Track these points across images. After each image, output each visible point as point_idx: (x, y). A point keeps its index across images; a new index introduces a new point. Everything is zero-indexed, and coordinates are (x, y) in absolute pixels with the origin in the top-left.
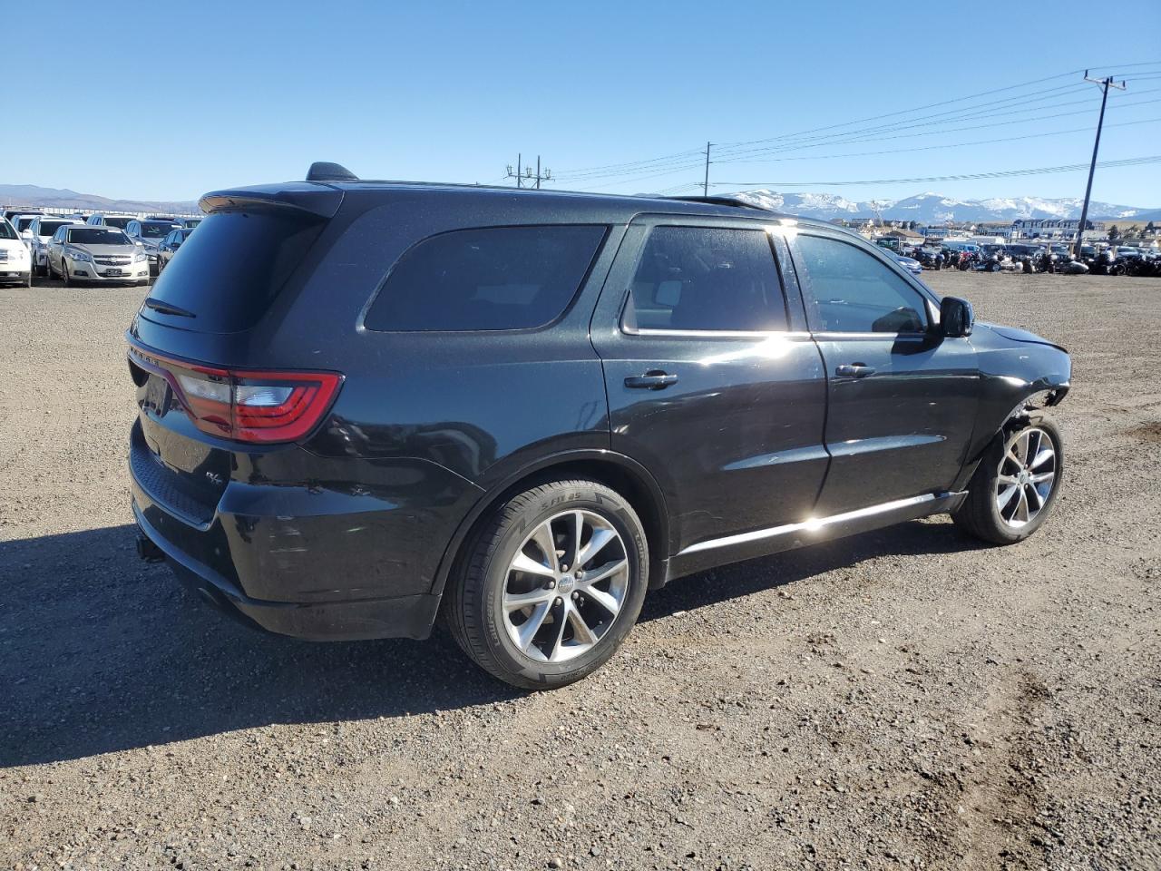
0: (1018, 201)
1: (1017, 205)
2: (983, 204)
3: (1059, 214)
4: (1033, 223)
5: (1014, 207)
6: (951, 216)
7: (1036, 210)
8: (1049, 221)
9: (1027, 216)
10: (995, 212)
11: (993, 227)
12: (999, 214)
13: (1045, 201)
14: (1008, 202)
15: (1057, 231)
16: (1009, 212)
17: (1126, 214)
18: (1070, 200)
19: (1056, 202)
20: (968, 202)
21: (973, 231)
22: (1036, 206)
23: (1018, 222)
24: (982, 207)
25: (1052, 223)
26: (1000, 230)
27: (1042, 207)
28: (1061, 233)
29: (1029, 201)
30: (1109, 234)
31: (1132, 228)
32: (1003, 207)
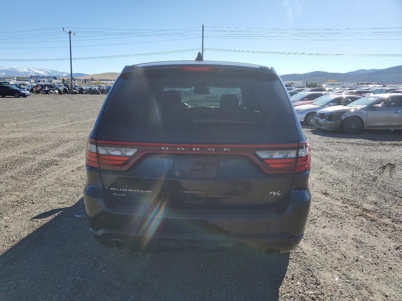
0: (29, 69)
1: (28, 70)
2: (17, 70)
3: (43, 74)
4: (37, 77)
5: (28, 71)
6: (4, 74)
7: (35, 72)
8: (42, 77)
9: (33, 75)
10: (21, 73)
11: (23, 78)
12: (22, 73)
13: (38, 69)
14: (25, 69)
15: (46, 80)
16: (26, 73)
17: (64, 75)
18: (46, 69)
19: (41, 70)
20: (10, 69)
21: (15, 79)
22: (35, 71)
23: (32, 76)
24: (16, 71)
25: (43, 77)
26: (26, 79)
27: (38, 72)
28: (47, 80)
29: (33, 69)
30: (62, 81)
31: (68, 79)
32: (23, 71)
